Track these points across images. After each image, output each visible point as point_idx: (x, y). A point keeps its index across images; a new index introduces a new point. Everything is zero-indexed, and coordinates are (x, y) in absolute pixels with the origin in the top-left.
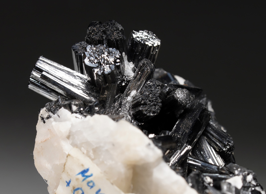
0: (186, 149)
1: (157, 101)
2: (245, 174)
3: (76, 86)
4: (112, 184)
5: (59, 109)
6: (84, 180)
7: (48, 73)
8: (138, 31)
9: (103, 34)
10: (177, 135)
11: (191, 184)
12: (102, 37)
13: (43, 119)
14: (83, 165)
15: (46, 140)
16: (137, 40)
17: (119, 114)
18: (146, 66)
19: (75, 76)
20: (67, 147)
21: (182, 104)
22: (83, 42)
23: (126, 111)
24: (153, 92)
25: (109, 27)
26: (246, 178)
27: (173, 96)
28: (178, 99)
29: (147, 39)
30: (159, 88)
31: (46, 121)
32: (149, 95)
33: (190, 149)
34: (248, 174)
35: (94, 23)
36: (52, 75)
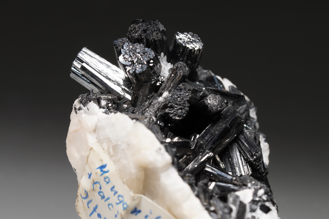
0: (207, 155)
1: (184, 105)
2: (257, 188)
3: (113, 81)
4: (124, 183)
5: (89, 102)
6: (102, 175)
7: (88, 65)
8: (182, 33)
9: (142, 33)
10: (200, 140)
11: (196, 193)
12: (141, 36)
13: (75, 109)
14: (102, 160)
15: (76, 131)
16: (179, 42)
17: (144, 114)
18: (179, 70)
19: (114, 71)
20: (92, 140)
21: (211, 110)
22: (125, 39)
23: (151, 112)
24: (182, 96)
25: (151, 27)
26: (258, 192)
27: (204, 102)
28: (208, 105)
29: (189, 41)
30: (189, 93)
31: (78, 111)
32: (177, 98)
33: (211, 156)
34: (260, 188)
35: (137, 20)
36: (91, 67)
